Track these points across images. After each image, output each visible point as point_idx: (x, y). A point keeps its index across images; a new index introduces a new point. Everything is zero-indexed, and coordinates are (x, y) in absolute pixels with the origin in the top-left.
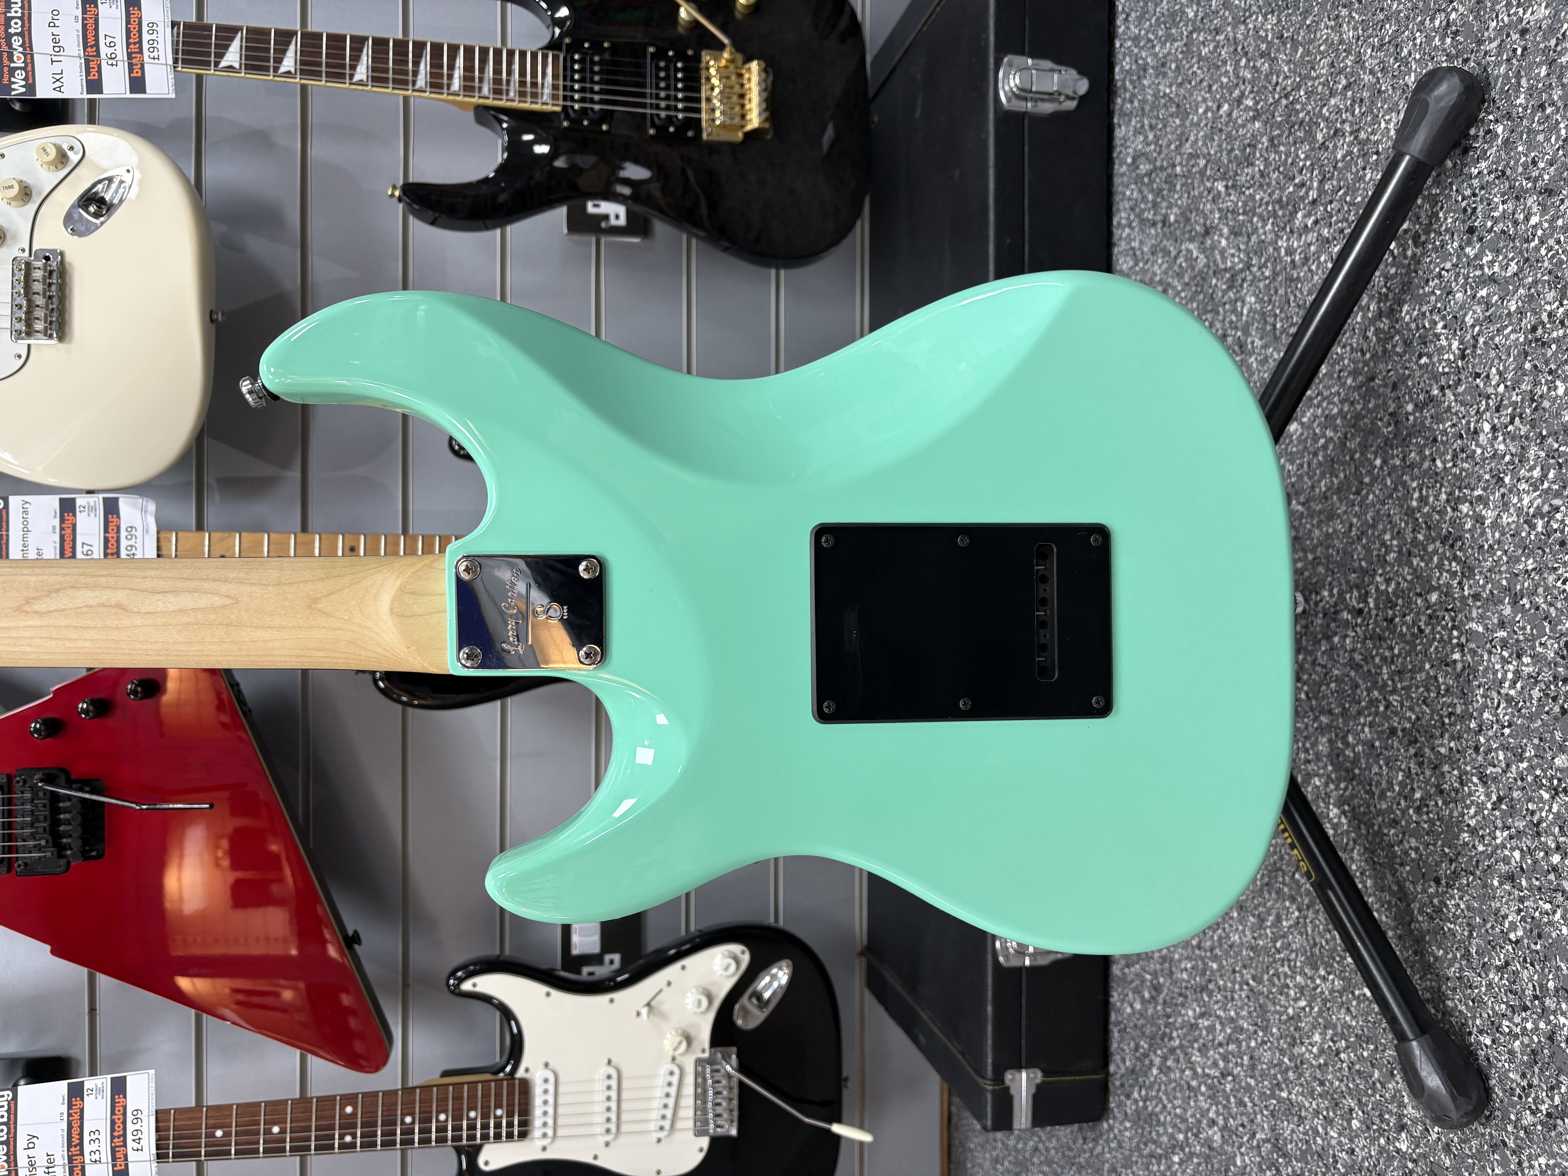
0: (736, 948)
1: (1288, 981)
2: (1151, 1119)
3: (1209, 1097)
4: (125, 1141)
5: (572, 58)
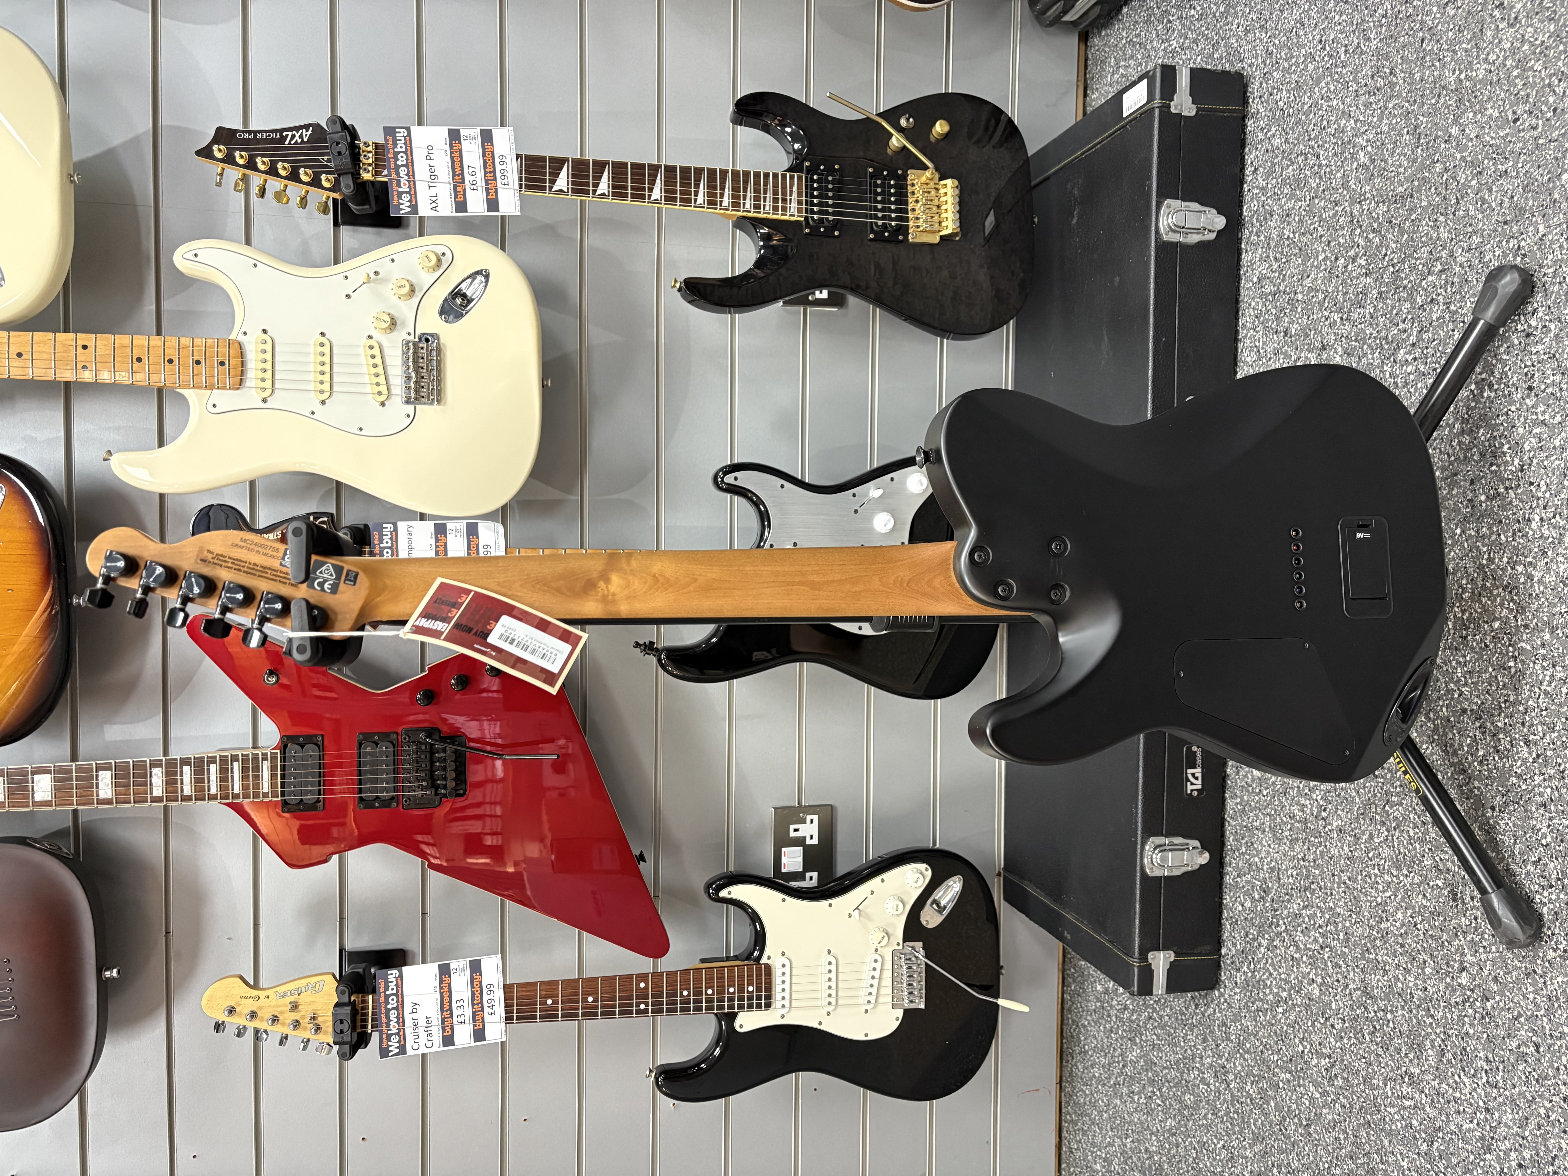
0: (922, 866)
1: (1378, 879)
2: (1260, 984)
3: (1310, 964)
4: (482, 1007)
5: (812, 178)
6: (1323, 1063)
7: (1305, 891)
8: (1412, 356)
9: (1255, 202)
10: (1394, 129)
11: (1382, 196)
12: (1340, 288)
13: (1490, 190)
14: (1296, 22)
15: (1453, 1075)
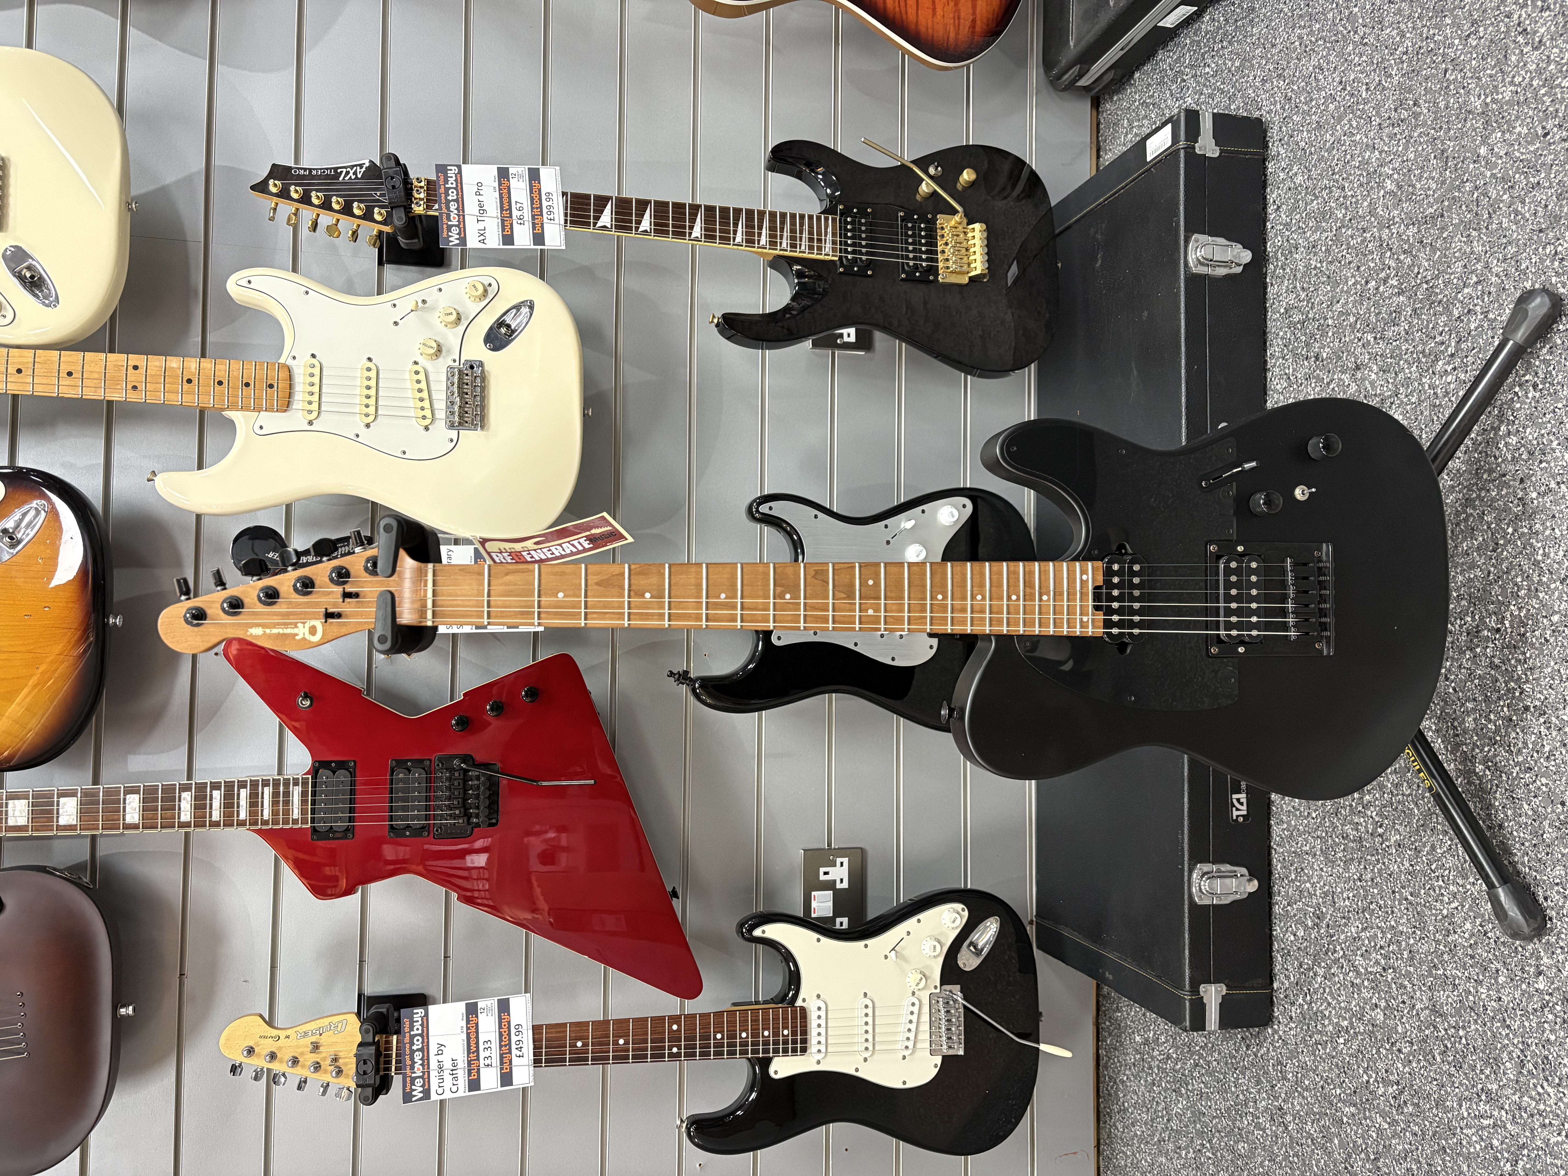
0: (959, 906)
4: (510, 1049)
5: (846, 220)
6: (1391, 1090)
7: (1363, 912)
8: (1451, 366)
9: (1279, 238)
10: (1421, 155)
11: (1411, 219)
12: (1373, 309)
13: (1523, 202)
14: (1315, 67)
15: (1536, 1087)
